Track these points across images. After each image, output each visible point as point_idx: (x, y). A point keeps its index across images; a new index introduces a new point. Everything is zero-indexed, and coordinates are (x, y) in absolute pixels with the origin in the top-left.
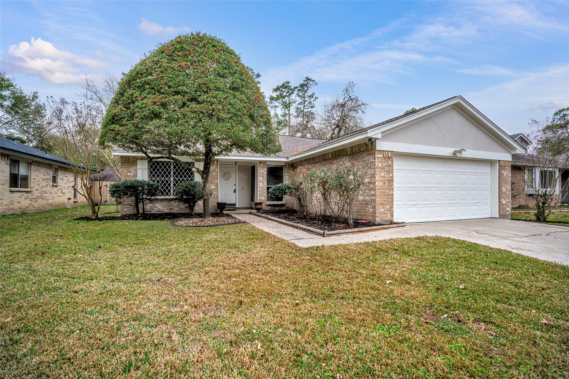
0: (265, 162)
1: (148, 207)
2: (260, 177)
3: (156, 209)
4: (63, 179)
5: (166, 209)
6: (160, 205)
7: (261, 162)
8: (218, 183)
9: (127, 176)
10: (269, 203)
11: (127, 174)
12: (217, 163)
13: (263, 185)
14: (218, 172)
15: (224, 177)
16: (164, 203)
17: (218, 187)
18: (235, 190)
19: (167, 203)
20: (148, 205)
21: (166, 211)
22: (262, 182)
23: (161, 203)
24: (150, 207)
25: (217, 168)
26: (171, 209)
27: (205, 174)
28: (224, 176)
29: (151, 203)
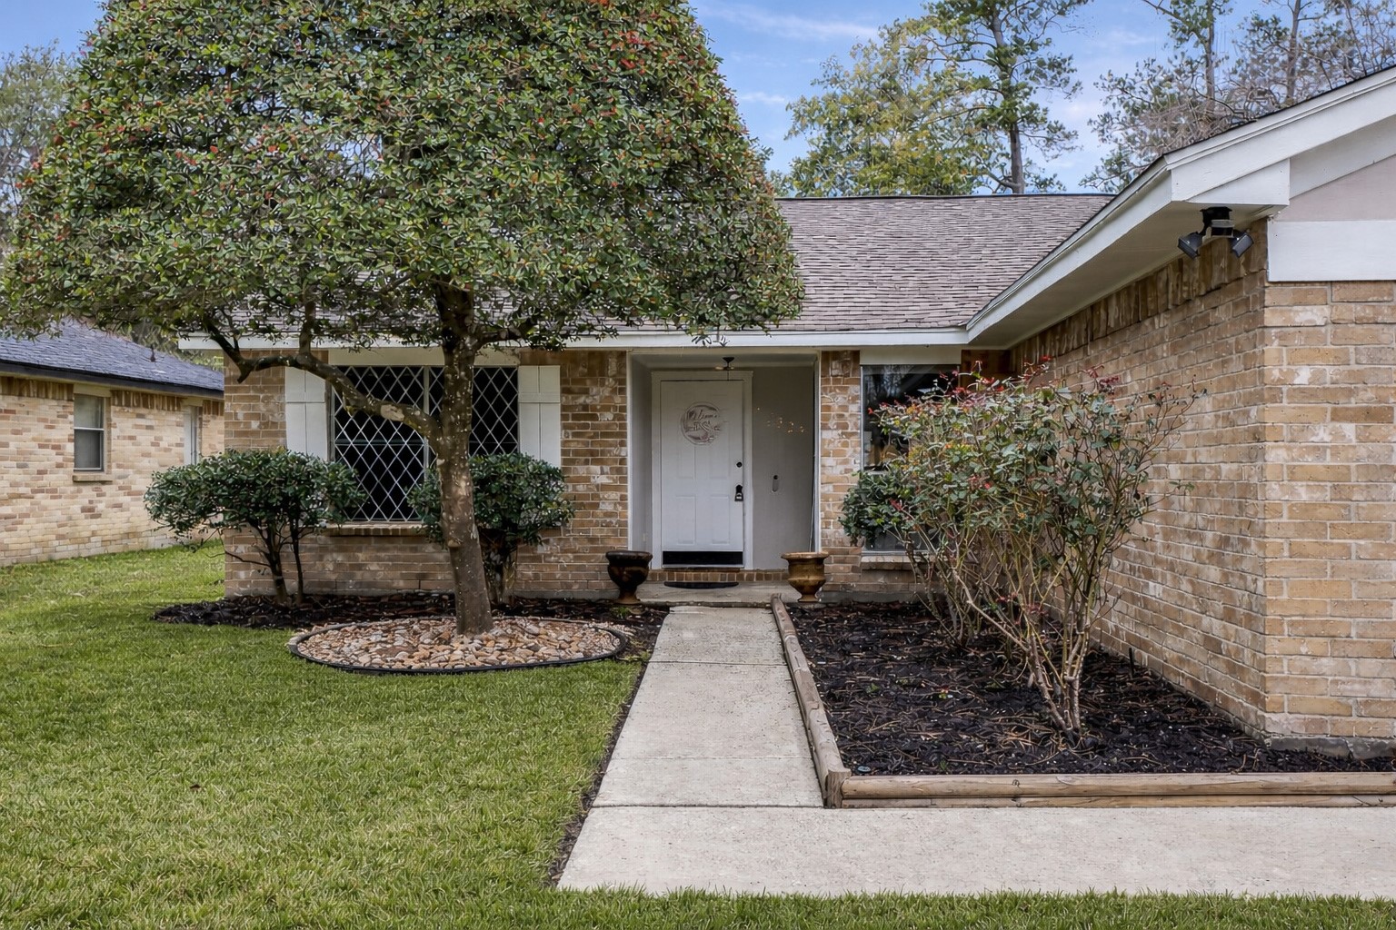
0: (855, 353)
1: (330, 567)
2: (825, 427)
3: (359, 575)
4: (132, 438)
5: (403, 577)
6: (379, 559)
7: (830, 355)
8: (623, 461)
9: (245, 434)
10: (873, 559)
11: (248, 425)
12: (621, 366)
13: (841, 468)
14: (623, 409)
15: (687, 429)
16: (394, 551)
17: (624, 480)
18: (739, 489)
19: (401, 549)
20: (328, 557)
21: (401, 584)
22: (837, 453)
23: (379, 550)
24: (338, 565)
25: (622, 391)
26: (422, 577)
27: (446, 430)
28: (690, 424)
29: (341, 550)
